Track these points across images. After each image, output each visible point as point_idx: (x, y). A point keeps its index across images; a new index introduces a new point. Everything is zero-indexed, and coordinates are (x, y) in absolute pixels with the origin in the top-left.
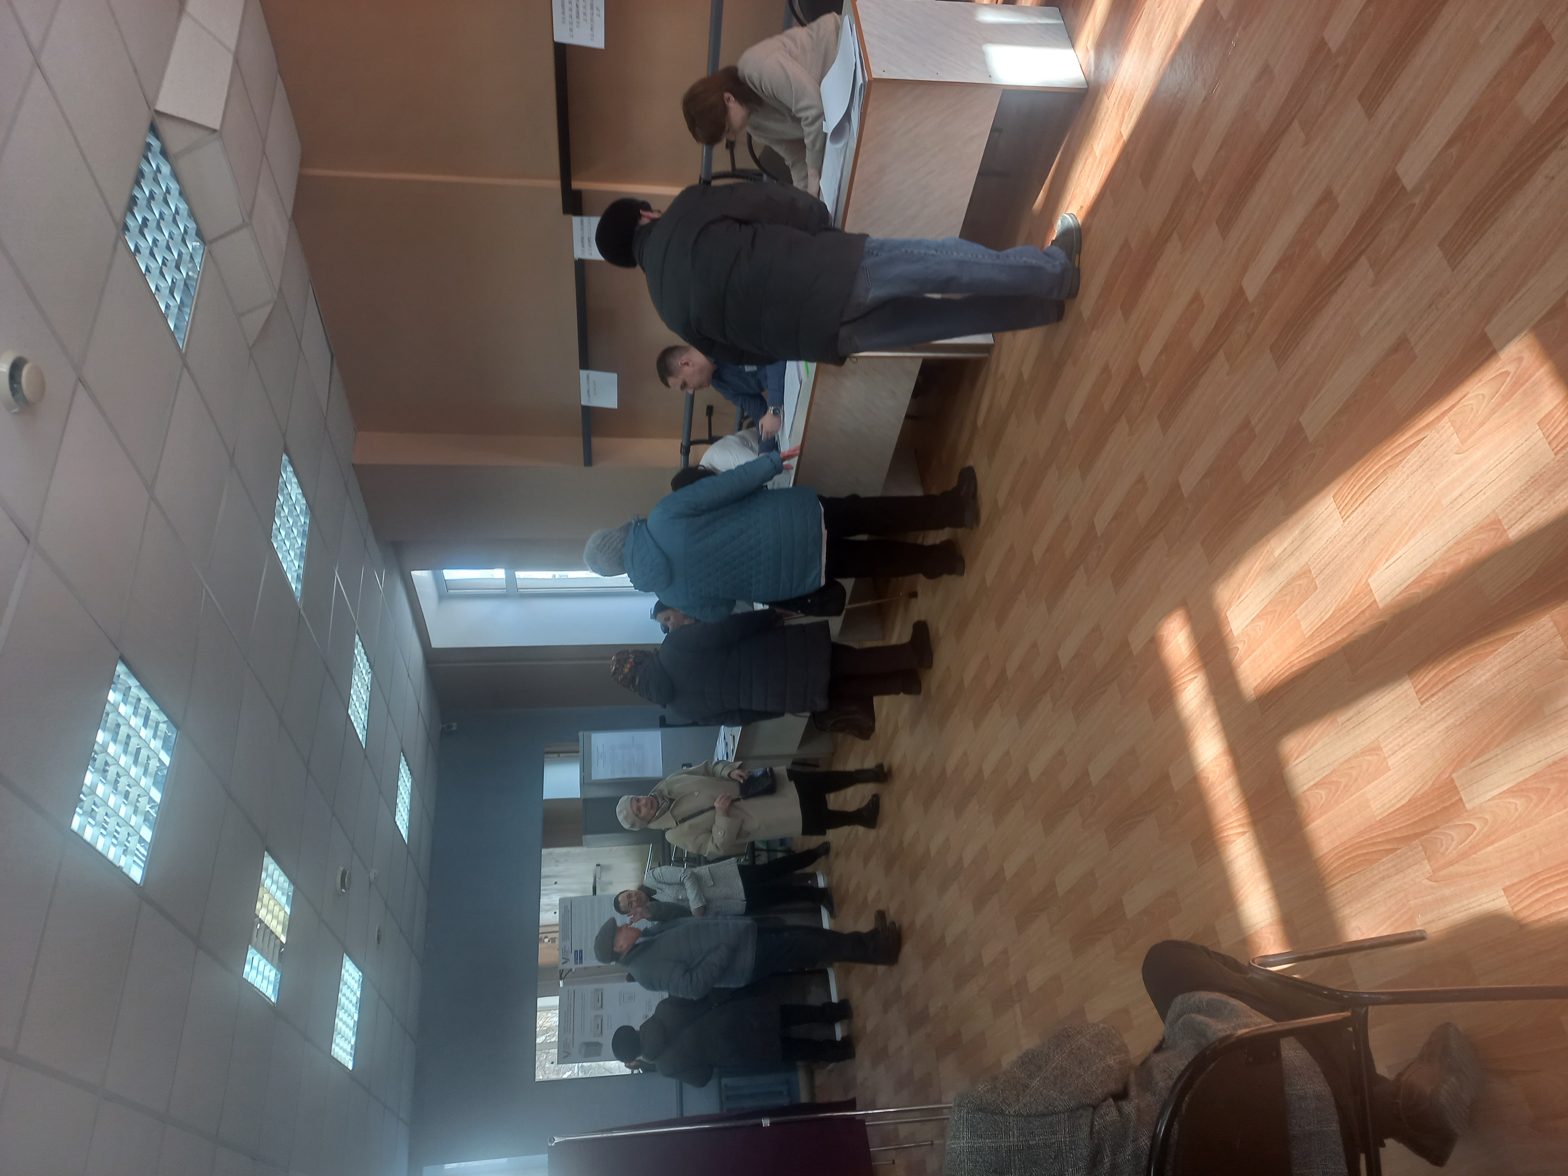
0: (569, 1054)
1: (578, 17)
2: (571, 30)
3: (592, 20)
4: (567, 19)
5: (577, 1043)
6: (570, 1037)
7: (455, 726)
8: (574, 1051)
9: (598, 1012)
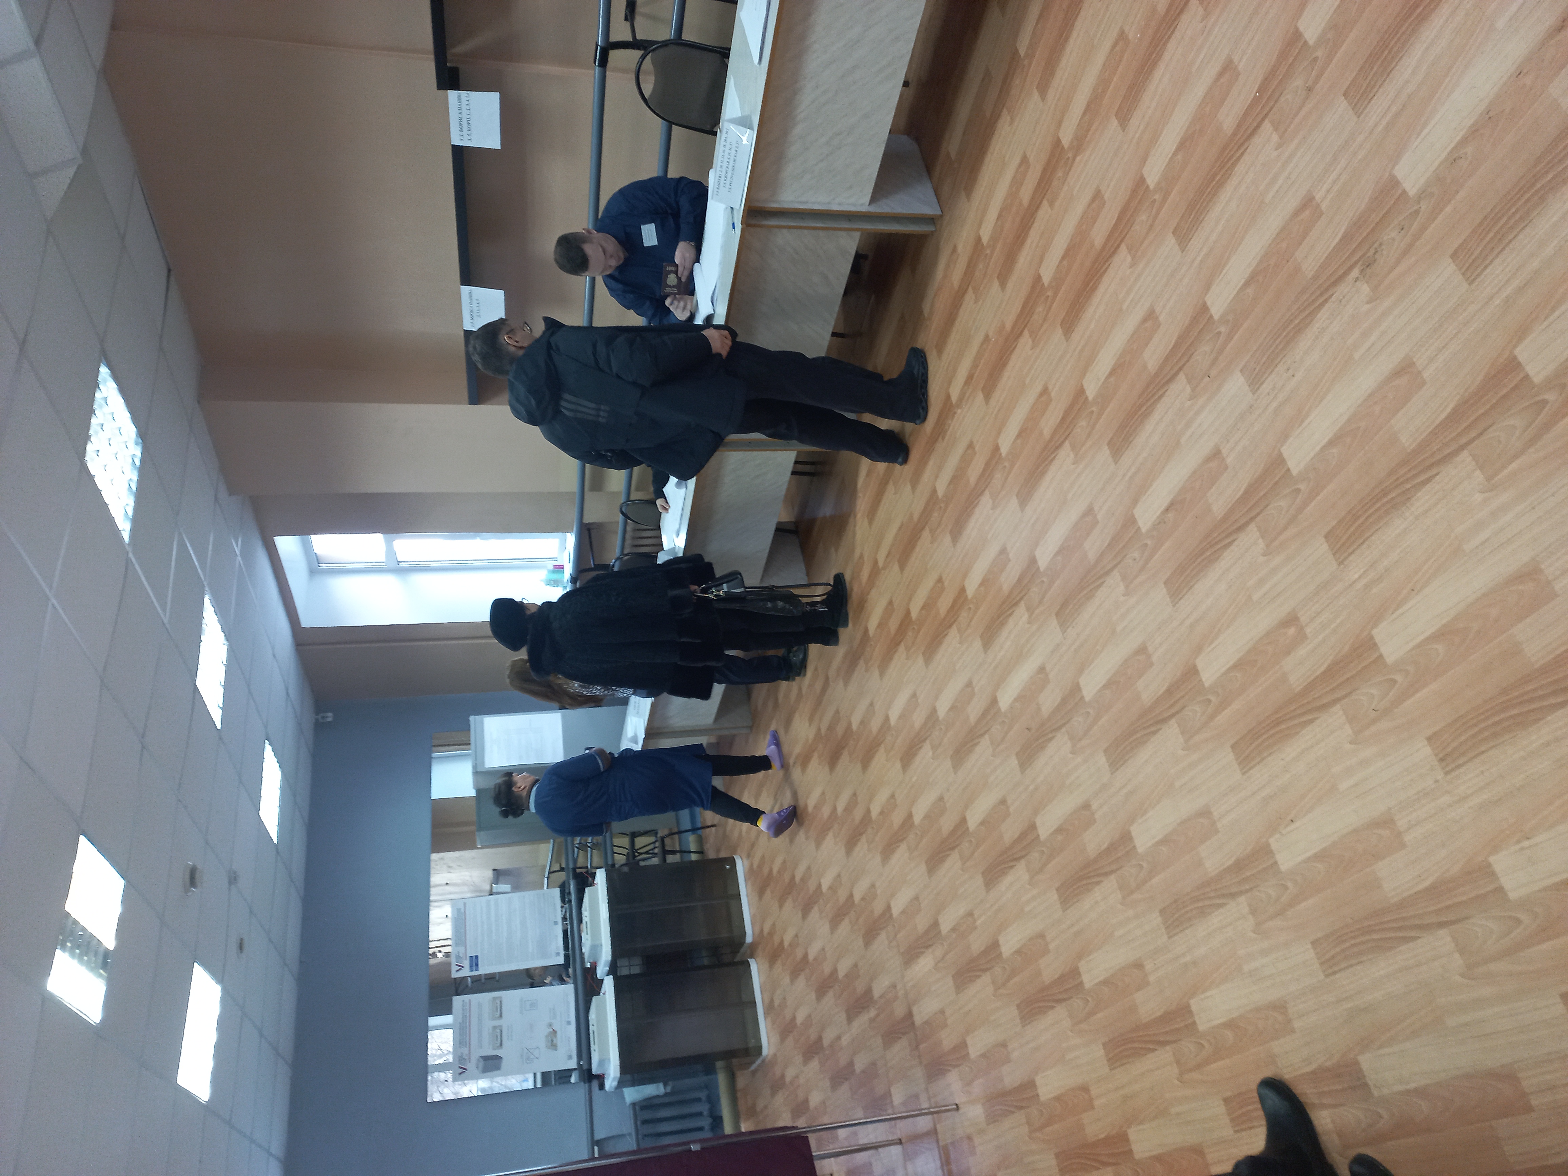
0: (466, 1069)
5: (474, 1060)
6: (465, 1051)
7: (330, 717)
8: (471, 1066)
9: (497, 1023)
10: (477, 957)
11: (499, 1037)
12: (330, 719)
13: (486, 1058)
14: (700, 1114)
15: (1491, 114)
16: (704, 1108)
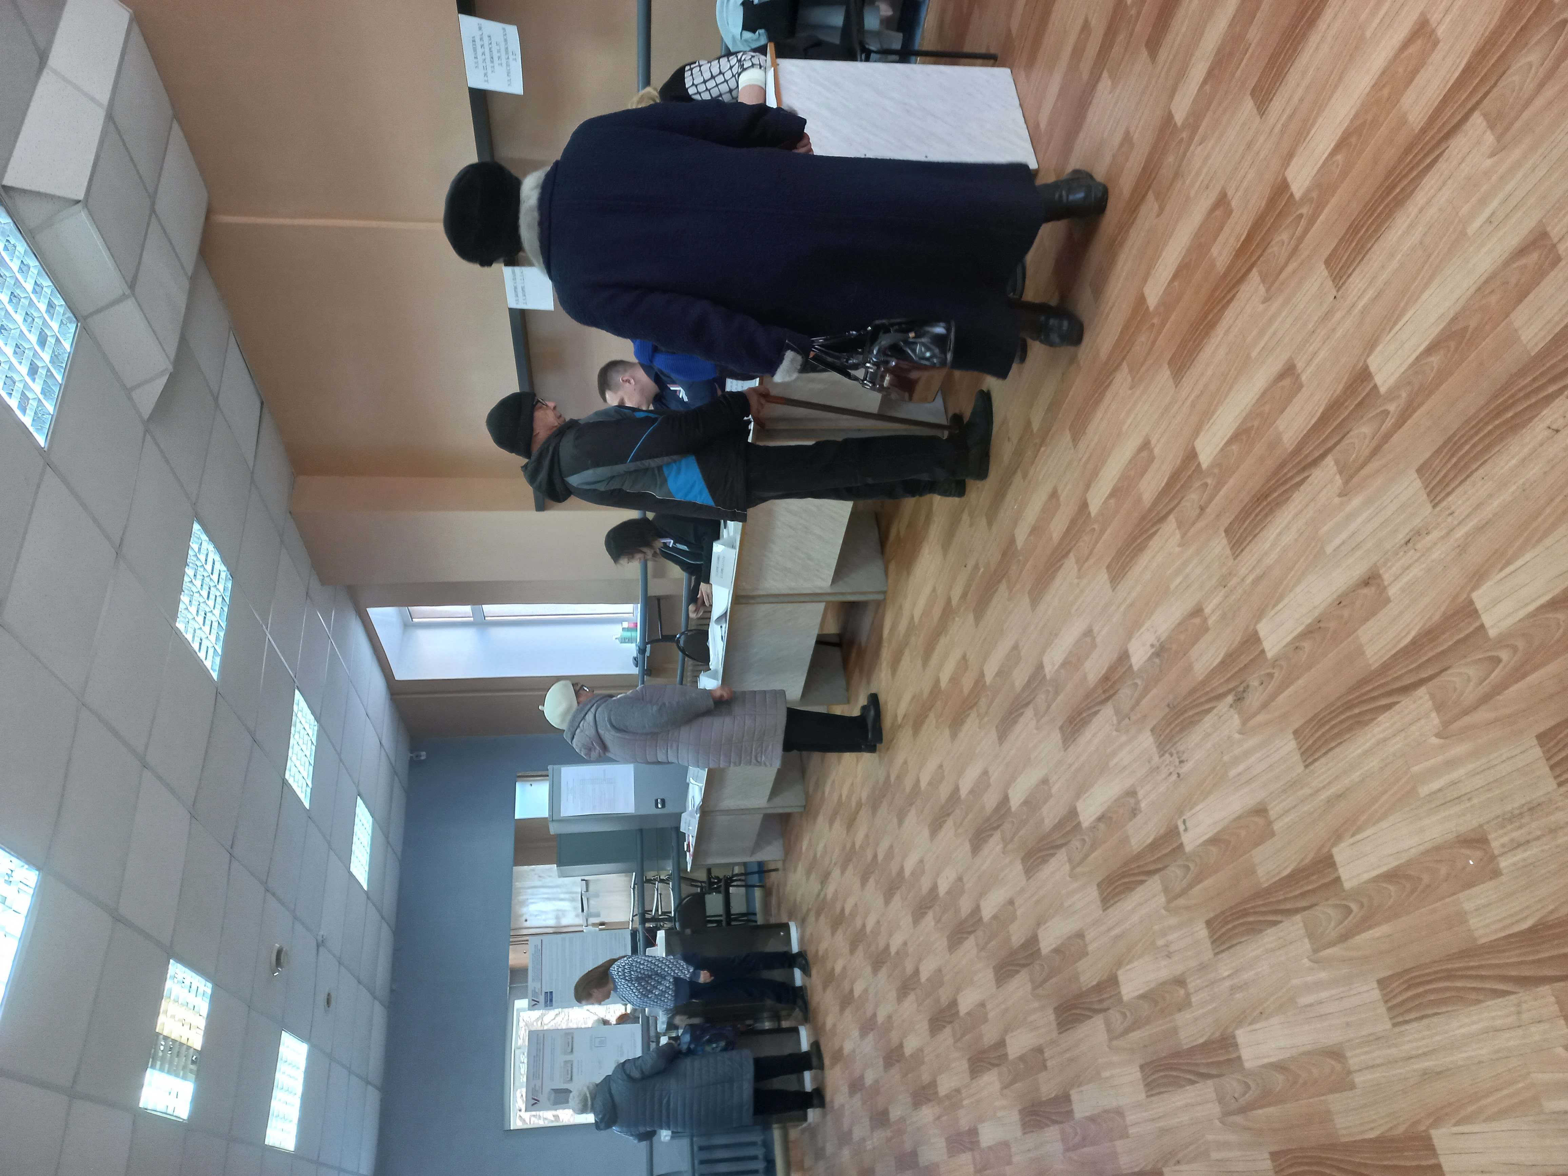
0: (538, 1101)
1: (492, 62)
2: (486, 75)
3: (508, 65)
4: (481, 65)
5: (546, 1090)
6: (538, 1083)
7: (423, 755)
8: (543, 1098)
9: (569, 1058)
10: (551, 993)
11: (570, 1072)
12: (423, 758)
13: (557, 1091)
14: (754, 1158)
15: (1322, 625)
16: (760, 1152)
